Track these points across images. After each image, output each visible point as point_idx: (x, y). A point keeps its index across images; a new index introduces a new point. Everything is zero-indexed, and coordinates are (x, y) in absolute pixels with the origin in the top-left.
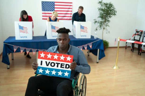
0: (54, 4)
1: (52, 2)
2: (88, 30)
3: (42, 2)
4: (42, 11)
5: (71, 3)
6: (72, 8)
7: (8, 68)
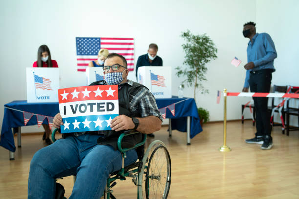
0: (99, 41)
1: (96, 38)
2: (165, 82)
3: (77, 38)
4: (78, 54)
5: (132, 39)
6: (133, 49)
7: (12, 159)
